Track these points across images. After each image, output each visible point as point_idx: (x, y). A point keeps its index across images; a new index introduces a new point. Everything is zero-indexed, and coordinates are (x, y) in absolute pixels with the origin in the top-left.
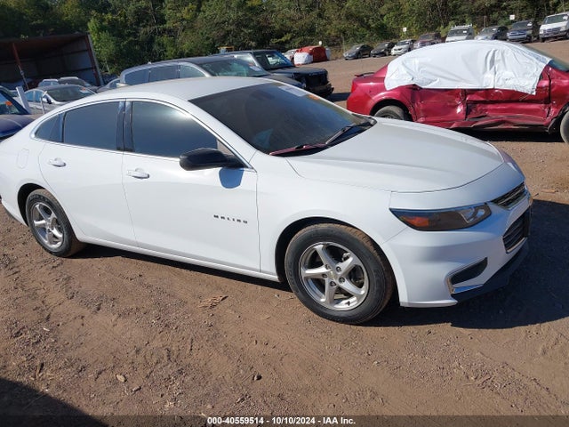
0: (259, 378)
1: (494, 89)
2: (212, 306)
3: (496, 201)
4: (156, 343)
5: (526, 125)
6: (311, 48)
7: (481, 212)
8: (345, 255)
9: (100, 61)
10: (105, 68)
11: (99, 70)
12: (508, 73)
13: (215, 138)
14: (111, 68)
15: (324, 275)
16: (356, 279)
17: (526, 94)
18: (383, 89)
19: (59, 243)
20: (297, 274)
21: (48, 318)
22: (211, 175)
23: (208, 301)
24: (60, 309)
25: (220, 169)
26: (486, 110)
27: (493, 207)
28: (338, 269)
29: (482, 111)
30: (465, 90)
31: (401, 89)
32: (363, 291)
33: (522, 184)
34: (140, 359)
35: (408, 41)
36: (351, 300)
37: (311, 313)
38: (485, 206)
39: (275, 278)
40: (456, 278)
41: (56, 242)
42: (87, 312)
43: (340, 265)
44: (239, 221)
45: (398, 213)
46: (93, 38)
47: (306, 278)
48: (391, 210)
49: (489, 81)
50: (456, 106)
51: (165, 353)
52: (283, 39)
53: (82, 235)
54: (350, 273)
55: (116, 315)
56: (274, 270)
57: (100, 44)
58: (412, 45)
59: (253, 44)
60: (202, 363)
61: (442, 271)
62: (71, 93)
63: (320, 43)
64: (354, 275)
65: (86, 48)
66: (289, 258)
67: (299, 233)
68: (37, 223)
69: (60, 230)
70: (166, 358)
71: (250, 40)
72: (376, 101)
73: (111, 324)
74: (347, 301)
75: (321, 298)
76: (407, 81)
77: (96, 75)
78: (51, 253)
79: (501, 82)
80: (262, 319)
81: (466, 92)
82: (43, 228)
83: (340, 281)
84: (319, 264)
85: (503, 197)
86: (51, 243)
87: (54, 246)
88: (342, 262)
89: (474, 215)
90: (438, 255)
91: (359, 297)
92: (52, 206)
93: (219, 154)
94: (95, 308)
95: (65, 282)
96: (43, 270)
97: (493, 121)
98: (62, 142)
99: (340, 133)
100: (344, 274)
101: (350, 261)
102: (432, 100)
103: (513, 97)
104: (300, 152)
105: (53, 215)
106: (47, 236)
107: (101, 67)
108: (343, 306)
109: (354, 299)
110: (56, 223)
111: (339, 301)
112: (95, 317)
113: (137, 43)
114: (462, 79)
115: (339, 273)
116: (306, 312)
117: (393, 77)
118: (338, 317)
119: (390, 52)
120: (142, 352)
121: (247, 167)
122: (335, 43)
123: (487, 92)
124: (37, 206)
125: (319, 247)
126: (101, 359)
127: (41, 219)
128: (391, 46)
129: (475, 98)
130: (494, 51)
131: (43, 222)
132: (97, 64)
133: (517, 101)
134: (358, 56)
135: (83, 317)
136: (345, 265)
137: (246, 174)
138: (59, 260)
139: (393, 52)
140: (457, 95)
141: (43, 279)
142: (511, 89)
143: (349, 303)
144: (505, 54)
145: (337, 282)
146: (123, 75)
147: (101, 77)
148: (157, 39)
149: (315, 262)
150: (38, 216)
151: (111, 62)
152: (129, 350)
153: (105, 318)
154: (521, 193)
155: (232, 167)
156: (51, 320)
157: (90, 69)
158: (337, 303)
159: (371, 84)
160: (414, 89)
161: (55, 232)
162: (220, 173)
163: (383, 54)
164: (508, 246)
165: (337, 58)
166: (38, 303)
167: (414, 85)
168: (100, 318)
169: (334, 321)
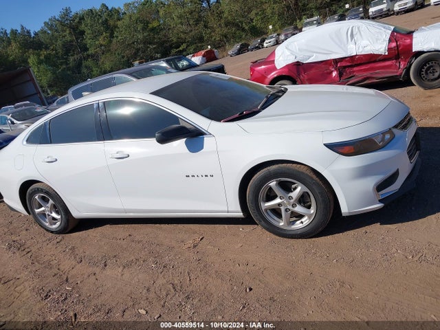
0: (251, 289)
1: (356, 55)
2: (195, 247)
3: (396, 127)
4: (161, 281)
5: (384, 78)
6: (203, 52)
7: (388, 136)
8: (293, 186)
9: (42, 87)
10: (47, 92)
11: (42, 94)
12: (365, 42)
13: (177, 118)
14: (51, 91)
15: (279, 205)
16: (304, 203)
17: (381, 55)
18: (275, 69)
19: (58, 224)
20: (258, 207)
21: (67, 280)
22: (179, 145)
23: (190, 243)
24: (74, 272)
25: (185, 139)
26: (354, 72)
27: (395, 131)
28: (290, 198)
29: (350, 73)
30: (335, 59)
31: (288, 66)
32: (312, 211)
33: (409, 113)
34: (152, 295)
35: (275, 35)
36: (303, 220)
37: (273, 236)
38: (390, 131)
39: (240, 214)
40: (380, 187)
41: (55, 224)
42: (97, 270)
43: (291, 194)
44: (206, 176)
45: (331, 146)
46: (34, 70)
47: (266, 210)
48: (324, 144)
49: (352, 50)
50: (332, 72)
51: (171, 286)
52: (181, 49)
53: (77, 213)
54: (300, 199)
55: (121, 268)
56: (239, 209)
57: (40, 74)
58: (278, 38)
59: (159, 55)
60: (202, 288)
61: (370, 183)
62: (28, 114)
63: (209, 47)
64: (303, 200)
65: (29, 79)
66: (251, 197)
67: (255, 176)
68: (37, 211)
69: (57, 213)
70: (173, 290)
71: (155, 53)
72: (271, 79)
73: (120, 275)
74: (300, 221)
75: (279, 223)
76: (292, 60)
77: (41, 98)
78: (52, 232)
79: (361, 49)
80: (236, 247)
81: (336, 61)
82: (43, 214)
83: (293, 207)
84: (275, 197)
85: (400, 123)
86: (51, 225)
87: (54, 226)
88: (292, 192)
89: (383, 140)
90: (365, 172)
91: (310, 216)
92: (50, 195)
93: (183, 128)
94: (103, 265)
95: (71, 251)
96: (50, 246)
97: (360, 79)
98: (51, 143)
99: (265, 99)
100: (295, 201)
101: (299, 190)
102: (313, 71)
103: (371, 59)
104: (242, 117)
105: (51, 202)
106: (47, 220)
107: (43, 92)
108: (298, 225)
109: (306, 218)
110: (55, 208)
111: (293, 223)
112: (104, 272)
113: (69, 69)
114: (332, 53)
115: (292, 201)
116: (269, 236)
117: (281, 58)
118: (296, 235)
119: (263, 45)
120: (152, 289)
121: (206, 134)
122: (220, 45)
123: (352, 58)
124: (37, 197)
125: (273, 184)
126: (122, 301)
127: (41, 206)
128: (263, 41)
129: (344, 64)
130: (352, 28)
131: (43, 209)
132: (40, 89)
133: (375, 62)
134: (240, 52)
135: (95, 274)
136: (295, 194)
137: (206, 140)
138: (60, 237)
139: (265, 45)
140: (330, 65)
141: (52, 253)
142: (369, 53)
143: (302, 222)
144: (360, 28)
145: (290, 207)
146: (70, 92)
147: (45, 99)
148: (84, 63)
149: (271, 196)
150: (38, 205)
151: (50, 86)
152: (141, 291)
153: (113, 272)
154: (409, 120)
155: (194, 137)
156: (70, 281)
157: (35, 94)
158: (293, 224)
159: (263, 67)
160: (298, 65)
161: (54, 215)
162: (186, 143)
163: (258, 48)
164: (411, 157)
165: (223, 57)
166: (55, 271)
167: (298, 62)
168: (108, 272)
169: (293, 238)
